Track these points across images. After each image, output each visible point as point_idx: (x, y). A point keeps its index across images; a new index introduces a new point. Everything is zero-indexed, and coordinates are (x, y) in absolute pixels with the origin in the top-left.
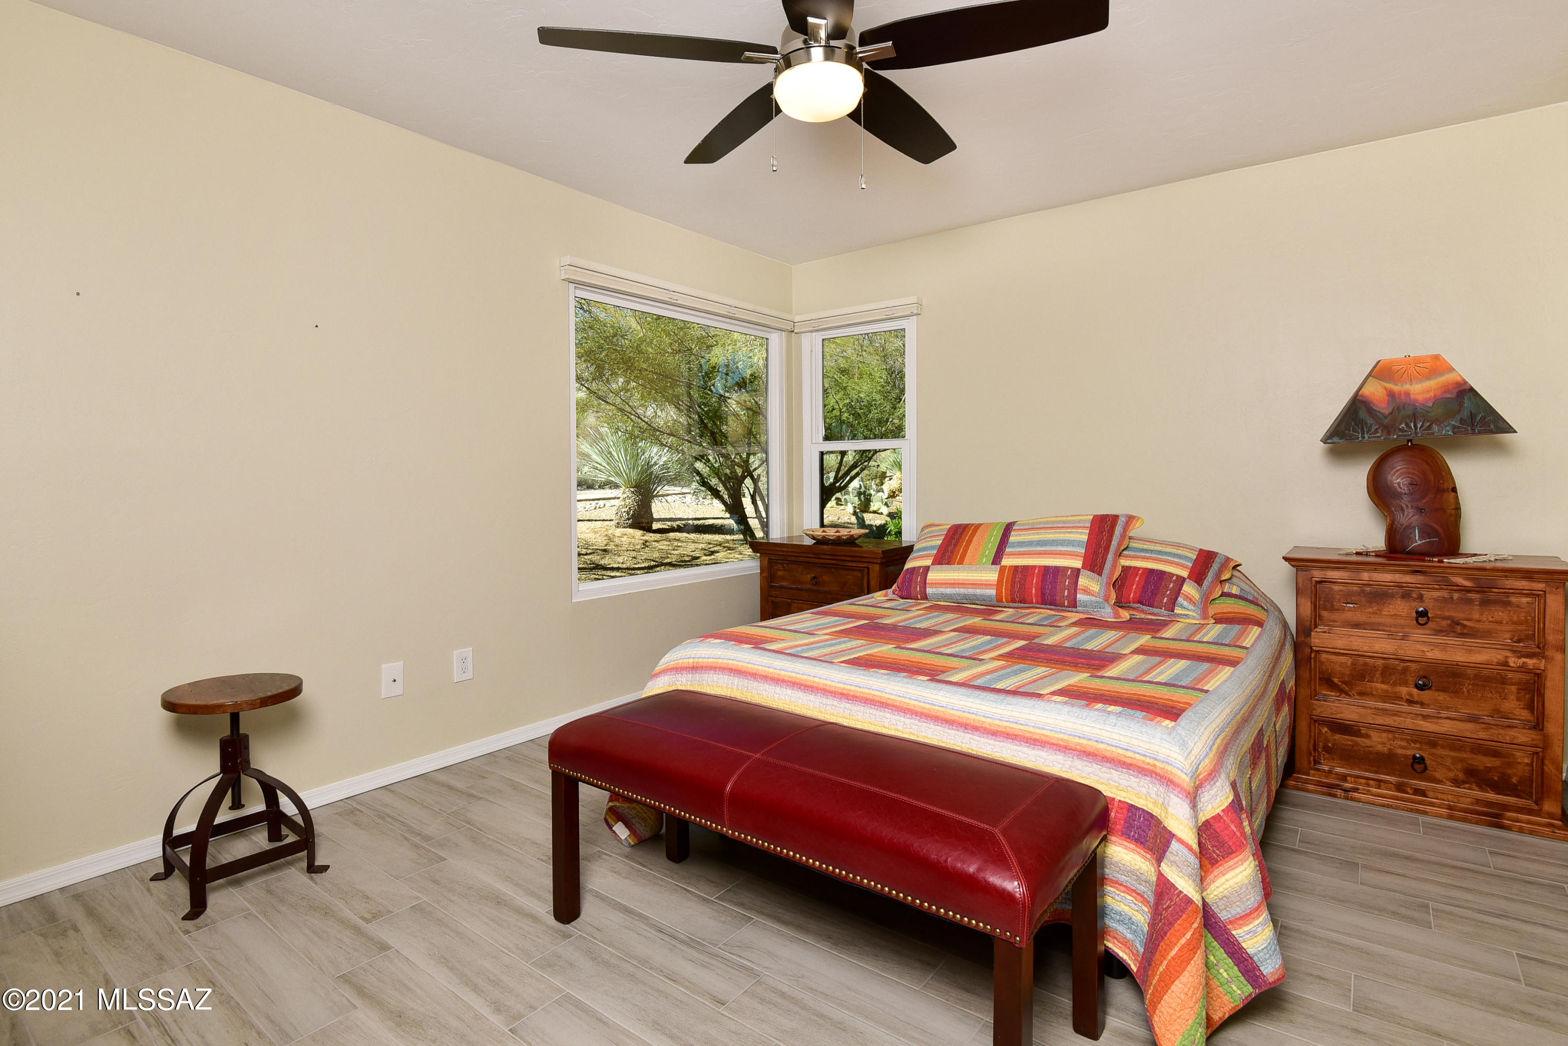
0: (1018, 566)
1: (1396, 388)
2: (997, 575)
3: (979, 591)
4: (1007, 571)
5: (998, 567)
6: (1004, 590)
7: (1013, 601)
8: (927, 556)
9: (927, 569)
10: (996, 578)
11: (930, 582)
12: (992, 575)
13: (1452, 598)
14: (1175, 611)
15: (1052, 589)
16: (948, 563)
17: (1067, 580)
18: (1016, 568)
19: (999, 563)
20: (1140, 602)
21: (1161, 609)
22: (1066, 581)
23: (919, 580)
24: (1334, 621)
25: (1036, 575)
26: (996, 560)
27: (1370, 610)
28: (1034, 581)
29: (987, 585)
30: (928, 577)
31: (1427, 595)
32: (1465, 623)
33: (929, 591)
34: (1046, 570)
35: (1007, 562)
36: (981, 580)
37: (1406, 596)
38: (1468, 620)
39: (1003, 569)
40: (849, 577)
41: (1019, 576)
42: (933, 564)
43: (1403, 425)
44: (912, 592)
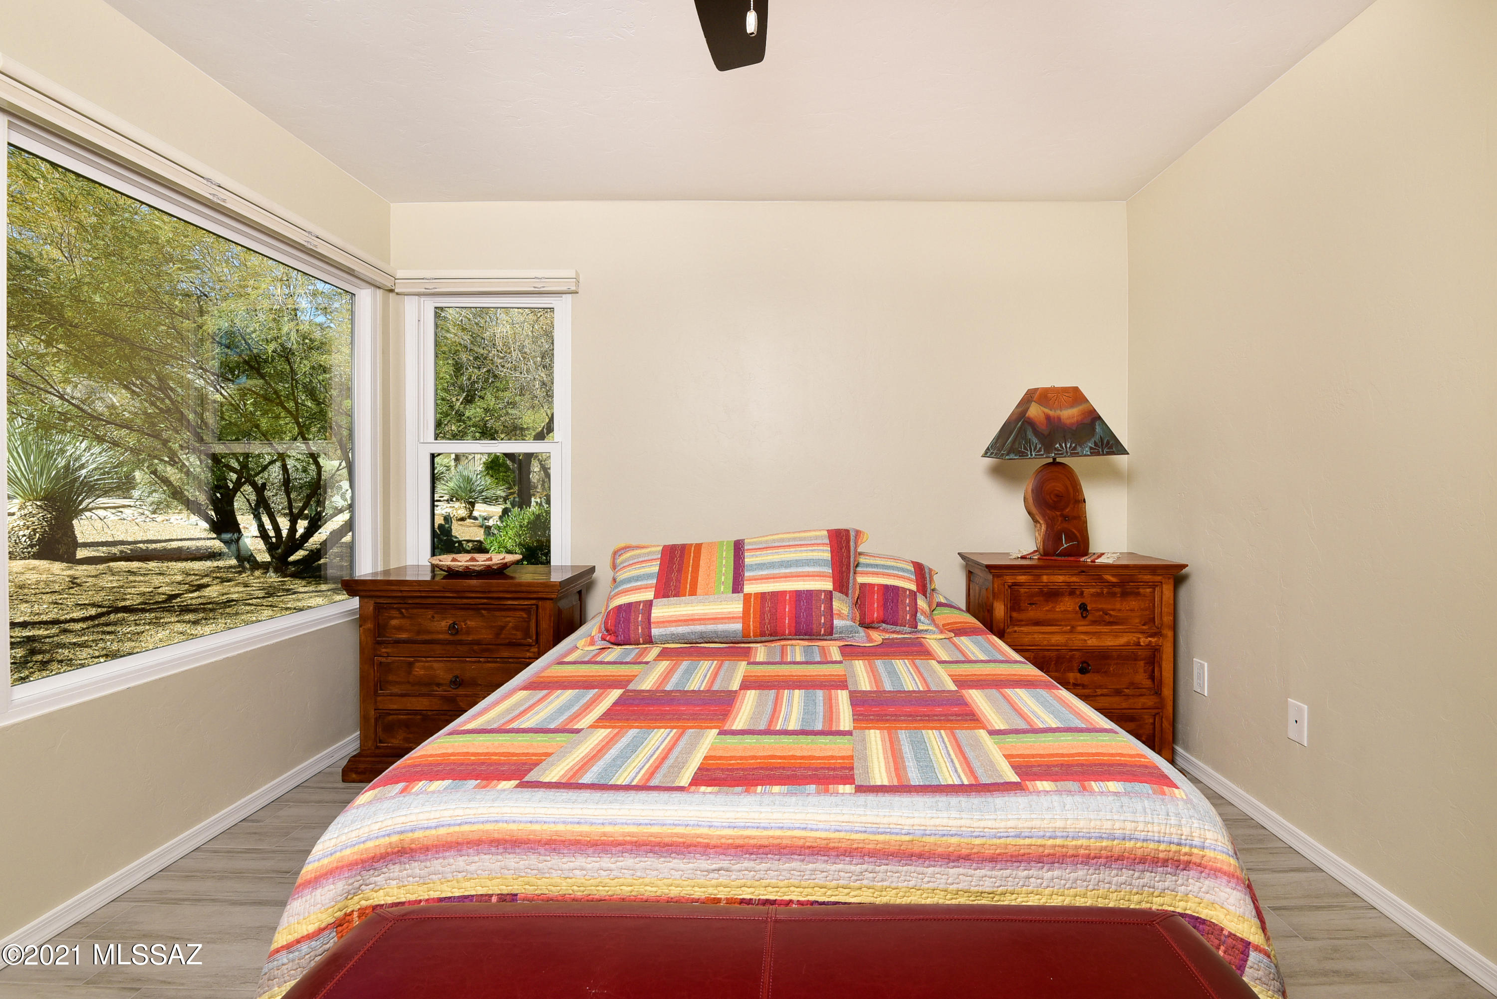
0: (765, 593)
1: (1051, 412)
2: (742, 606)
3: (721, 627)
4: (752, 600)
5: (741, 595)
6: (751, 623)
7: (763, 634)
8: (646, 587)
9: (649, 604)
10: (741, 609)
11: (656, 620)
12: (736, 606)
13: (1103, 593)
14: (919, 627)
15: (807, 616)
16: (677, 595)
17: (823, 605)
18: (763, 595)
19: (742, 591)
20: (884, 622)
21: (905, 626)
22: (821, 607)
23: (640, 619)
24: (1022, 621)
25: (788, 601)
26: (737, 587)
27: (1047, 608)
28: (787, 610)
29: (730, 619)
30: (653, 615)
31: (1087, 591)
32: (1111, 612)
33: (655, 632)
34: (798, 594)
35: (749, 588)
36: (722, 613)
37: (1072, 593)
38: (1113, 610)
39: (747, 597)
40: (508, 619)
41: (768, 604)
42: (656, 597)
43: (1057, 445)
44: (632, 636)
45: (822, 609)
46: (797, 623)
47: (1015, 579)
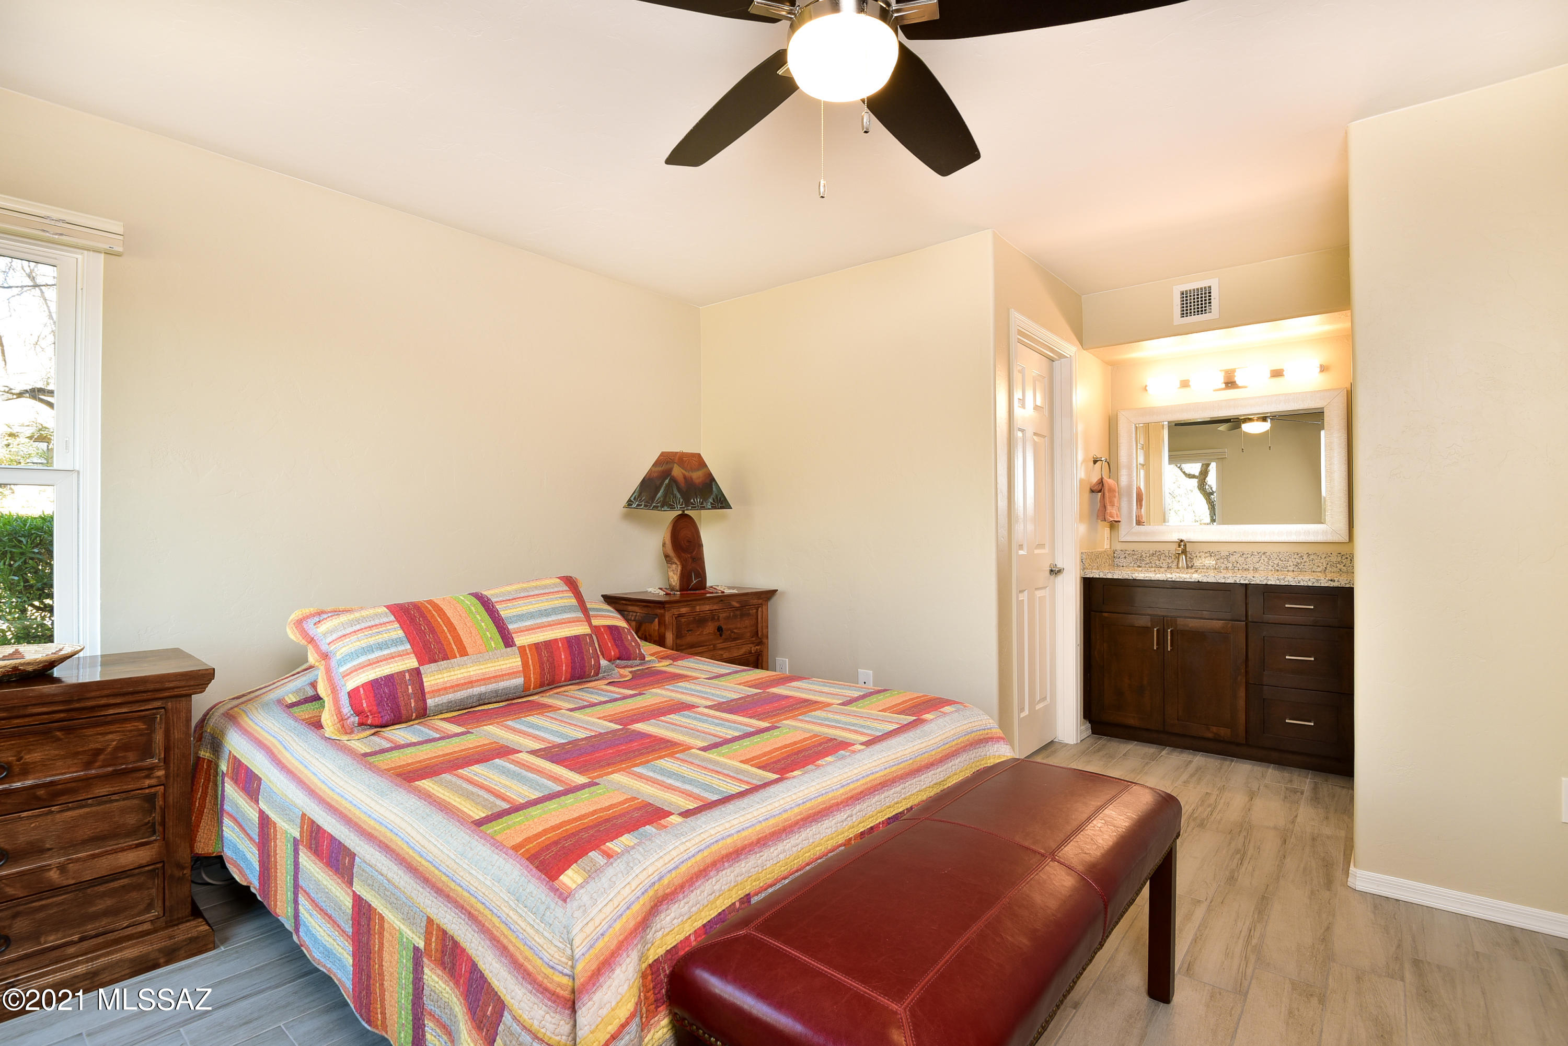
0: (536, 644)
1: (686, 474)
2: (519, 659)
3: (503, 685)
4: (528, 651)
5: (515, 649)
6: (532, 675)
7: (542, 685)
8: (398, 655)
9: (416, 674)
10: (520, 663)
11: (428, 690)
12: (514, 662)
13: (730, 616)
15: (579, 660)
16: (443, 658)
17: (590, 648)
18: (537, 646)
19: (513, 645)
20: (619, 659)
22: (589, 650)
23: (410, 691)
24: (682, 646)
25: (561, 649)
26: (507, 641)
27: (698, 633)
28: (563, 657)
29: (512, 674)
30: (425, 684)
31: (722, 615)
32: (735, 631)
33: (430, 702)
34: (569, 641)
35: (520, 641)
36: (501, 670)
37: (713, 619)
38: (736, 628)
39: (522, 649)
41: (544, 653)
42: (423, 663)
43: (692, 500)
44: (404, 712)
45: (591, 651)
46: (573, 668)
47: (679, 611)
